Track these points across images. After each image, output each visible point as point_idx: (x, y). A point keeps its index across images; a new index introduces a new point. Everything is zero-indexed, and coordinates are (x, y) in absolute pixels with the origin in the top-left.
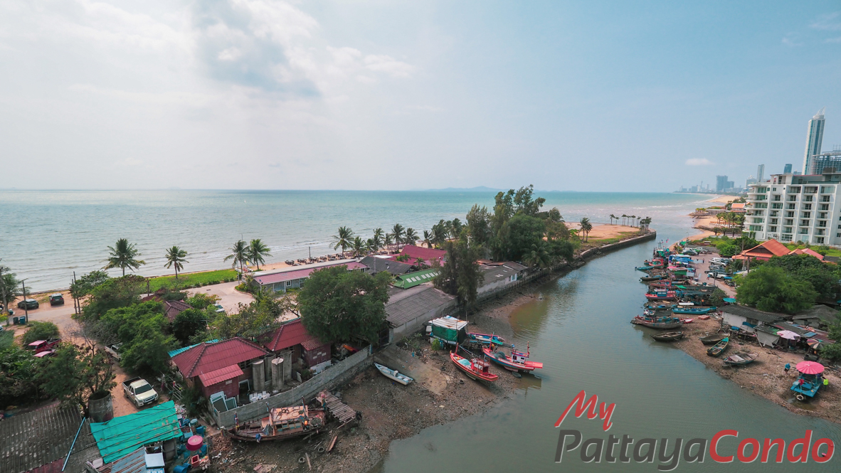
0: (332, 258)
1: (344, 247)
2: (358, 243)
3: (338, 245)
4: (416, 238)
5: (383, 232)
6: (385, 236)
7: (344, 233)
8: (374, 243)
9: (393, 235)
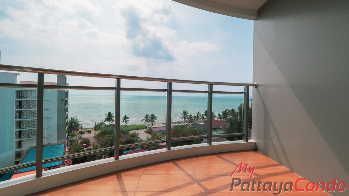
0: (180, 123)
1: (185, 119)
2: (191, 117)
3: (182, 118)
4: (215, 116)
5: (200, 113)
6: (201, 115)
7: (185, 113)
8: (197, 117)
9: (205, 114)
